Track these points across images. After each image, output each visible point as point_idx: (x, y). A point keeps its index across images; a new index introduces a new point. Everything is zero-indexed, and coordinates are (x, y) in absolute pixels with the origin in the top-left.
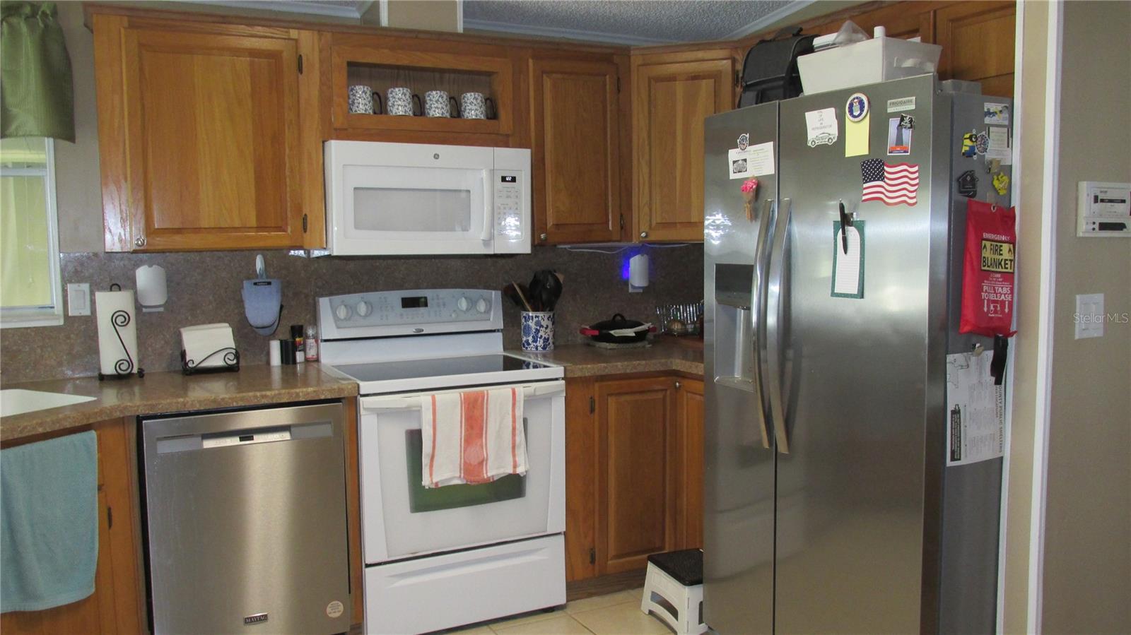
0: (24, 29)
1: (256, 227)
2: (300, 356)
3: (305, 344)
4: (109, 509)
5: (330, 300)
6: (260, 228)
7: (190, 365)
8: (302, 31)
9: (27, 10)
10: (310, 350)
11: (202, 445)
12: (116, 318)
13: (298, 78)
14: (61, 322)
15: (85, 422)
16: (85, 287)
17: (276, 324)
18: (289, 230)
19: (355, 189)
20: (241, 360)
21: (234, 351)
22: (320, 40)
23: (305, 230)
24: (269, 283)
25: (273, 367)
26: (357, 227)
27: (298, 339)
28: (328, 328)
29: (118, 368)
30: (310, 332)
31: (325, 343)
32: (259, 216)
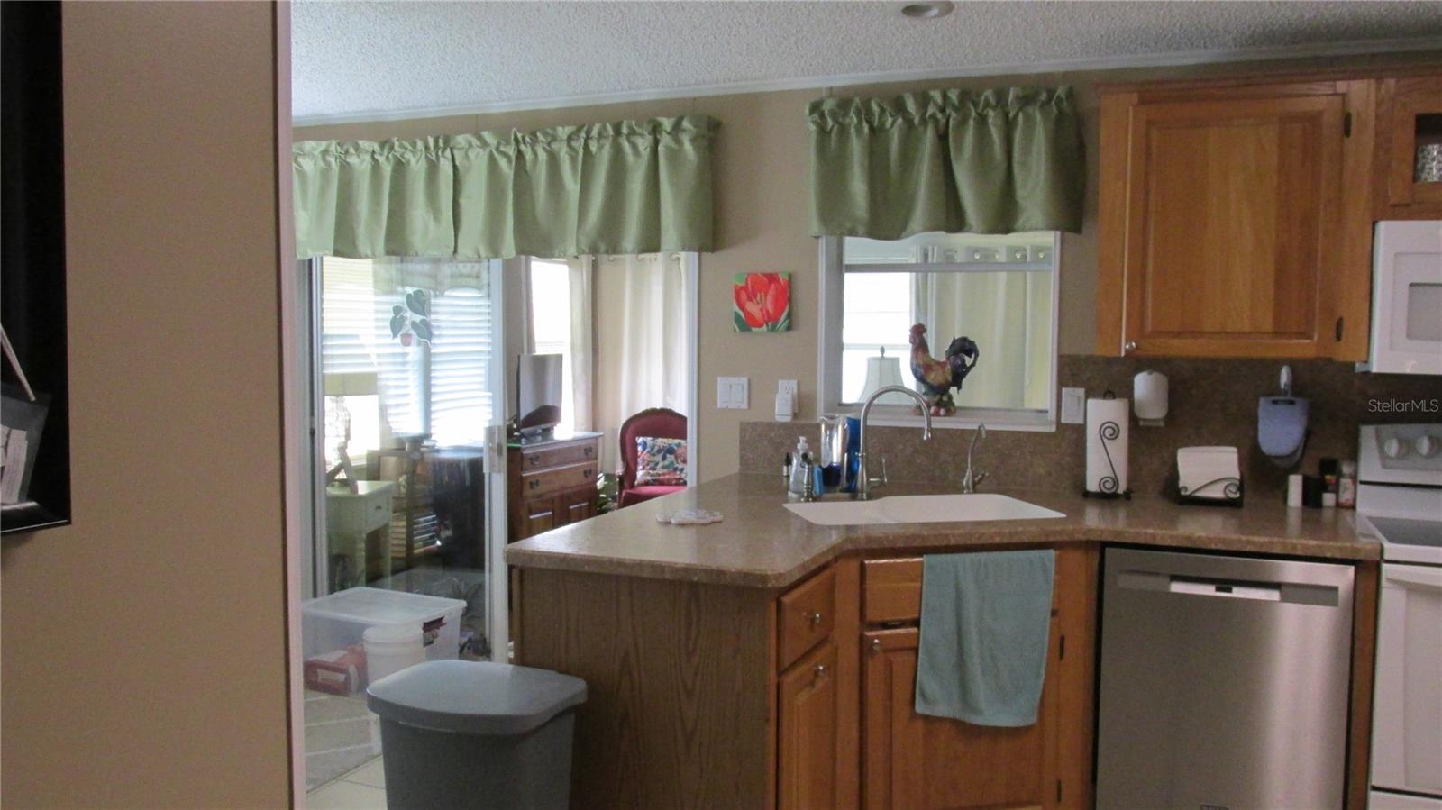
0: (1038, 117)
1: (1273, 333)
2: (1328, 499)
3: (1337, 484)
4: (1062, 639)
5: (1377, 430)
6: (1277, 334)
7: (1183, 493)
8: (1352, 82)
9: (1043, 96)
10: (1343, 492)
11: (1168, 587)
12: (1105, 429)
13: (1342, 141)
14: (1053, 429)
15: (1043, 539)
16: (1081, 392)
17: (1299, 453)
18: (1316, 338)
19: (1412, 285)
20: (1246, 493)
21: (1238, 483)
22: (1378, 89)
23: (1339, 338)
24: (1292, 403)
25: (1291, 508)
26: (1409, 336)
27: (1328, 477)
28: (1370, 466)
29: (1102, 486)
30: (1346, 469)
31: (1363, 486)
32: (1276, 319)
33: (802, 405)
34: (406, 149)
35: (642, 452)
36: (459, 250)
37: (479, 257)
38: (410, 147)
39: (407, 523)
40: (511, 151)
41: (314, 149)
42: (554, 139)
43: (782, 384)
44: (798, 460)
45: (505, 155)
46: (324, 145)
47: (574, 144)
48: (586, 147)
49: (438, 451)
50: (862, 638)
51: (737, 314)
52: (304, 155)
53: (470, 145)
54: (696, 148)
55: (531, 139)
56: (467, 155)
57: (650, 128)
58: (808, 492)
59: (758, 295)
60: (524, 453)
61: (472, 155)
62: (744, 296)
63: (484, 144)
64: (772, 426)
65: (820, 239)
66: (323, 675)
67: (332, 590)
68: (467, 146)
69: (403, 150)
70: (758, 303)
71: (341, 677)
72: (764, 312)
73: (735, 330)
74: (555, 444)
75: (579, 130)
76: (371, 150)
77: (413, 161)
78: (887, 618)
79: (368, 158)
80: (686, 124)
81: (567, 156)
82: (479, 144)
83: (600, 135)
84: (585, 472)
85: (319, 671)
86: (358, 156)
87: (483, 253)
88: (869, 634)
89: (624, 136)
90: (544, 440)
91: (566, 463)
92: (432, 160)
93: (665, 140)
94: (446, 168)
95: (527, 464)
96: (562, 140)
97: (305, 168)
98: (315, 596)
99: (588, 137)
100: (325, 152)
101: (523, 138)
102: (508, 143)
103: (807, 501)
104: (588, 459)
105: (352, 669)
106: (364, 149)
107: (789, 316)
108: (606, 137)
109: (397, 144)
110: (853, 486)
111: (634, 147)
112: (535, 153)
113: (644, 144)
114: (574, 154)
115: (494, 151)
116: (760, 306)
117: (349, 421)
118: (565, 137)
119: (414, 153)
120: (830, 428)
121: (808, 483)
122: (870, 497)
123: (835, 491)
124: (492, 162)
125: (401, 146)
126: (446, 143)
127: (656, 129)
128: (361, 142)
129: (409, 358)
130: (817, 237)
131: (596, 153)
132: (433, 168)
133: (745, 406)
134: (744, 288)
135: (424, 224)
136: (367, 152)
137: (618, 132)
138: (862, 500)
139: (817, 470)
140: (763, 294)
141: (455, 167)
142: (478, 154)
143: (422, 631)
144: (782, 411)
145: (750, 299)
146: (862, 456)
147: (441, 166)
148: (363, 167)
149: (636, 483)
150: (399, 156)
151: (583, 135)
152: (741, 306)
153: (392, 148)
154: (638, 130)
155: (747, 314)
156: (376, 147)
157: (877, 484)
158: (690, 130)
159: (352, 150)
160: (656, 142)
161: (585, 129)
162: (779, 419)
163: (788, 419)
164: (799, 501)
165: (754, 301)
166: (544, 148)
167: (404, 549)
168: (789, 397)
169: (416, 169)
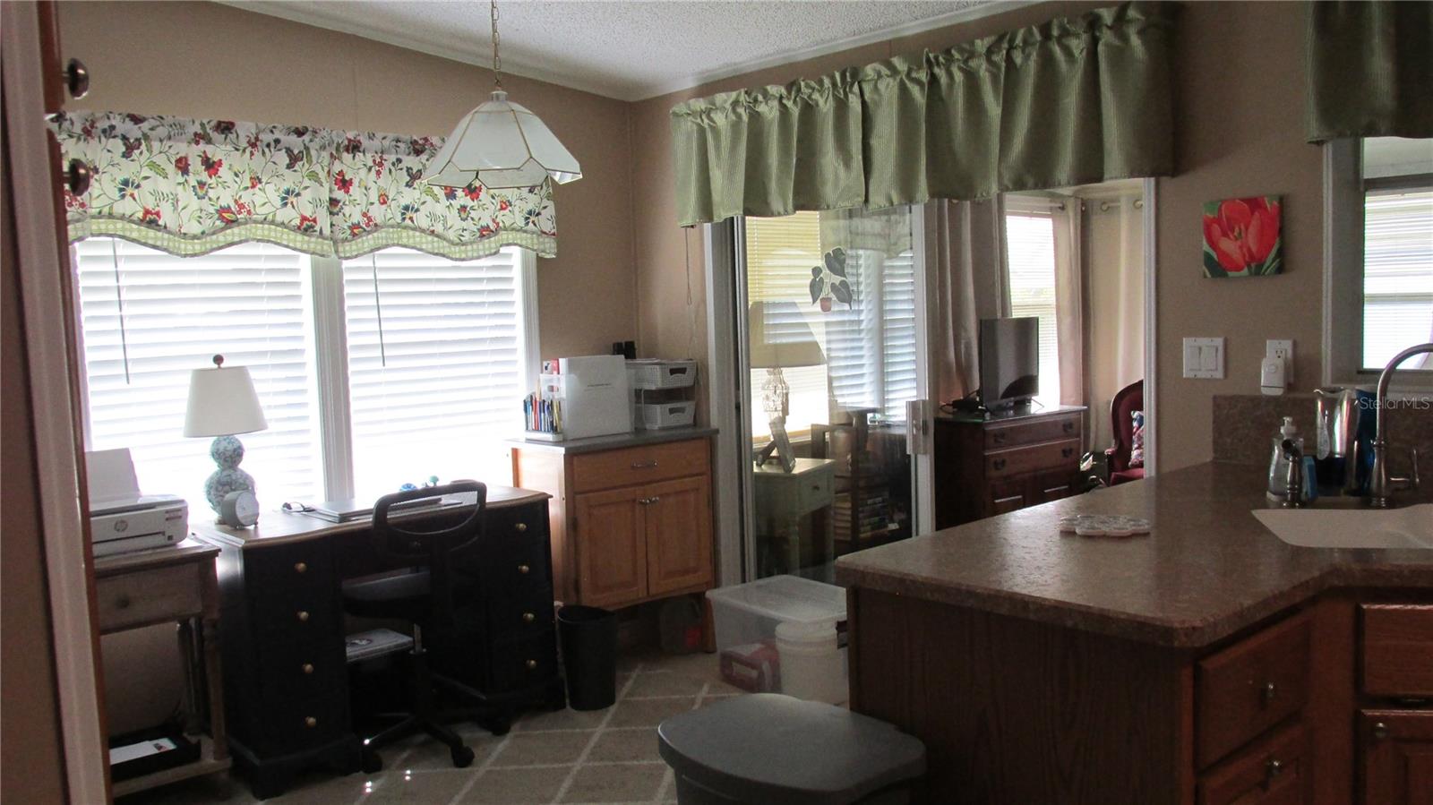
33: (1300, 373)
34: (813, 89)
35: (1138, 429)
36: (871, 199)
37: (892, 204)
38: (817, 87)
39: (853, 505)
40: (923, 76)
41: (725, 101)
42: (972, 55)
43: (1271, 345)
44: (1278, 448)
45: (918, 82)
46: (734, 95)
47: (996, 58)
48: (1009, 59)
49: (889, 426)
50: (1357, 718)
51: (1208, 257)
52: (717, 109)
53: (880, 76)
54: (1145, 43)
55: (944, 58)
56: (876, 88)
57: (1085, 25)
58: (1293, 494)
59: (1237, 230)
60: (987, 429)
61: (882, 86)
62: (1216, 229)
63: (894, 71)
64: (1258, 401)
65: (1325, 146)
66: (738, 669)
67: (759, 576)
68: (876, 77)
69: (810, 91)
70: (1236, 239)
71: (754, 674)
72: (1245, 250)
73: (1205, 277)
74: (1029, 418)
75: (1000, 39)
76: (778, 95)
77: (821, 102)
78: (1400, 692)
79: (775, 103)
80: (1132, 13)
81: (987, 74)
82: (888, 73)
83: (1025, 42)
84: (1064, 451)
85: (734, 664)
86: (767, 103)
87: (896, 200)
88: (1369, 713)
89: (1054, 39)
90: (1016, 414)
91: (1040, 441)
92: (840, 98)
93: (1106, 37)
94: (855, 103)
95: (991, 441)
96: (980, 55)
97: (718, 124)
98: (744, 581)
99: (1011, 48)
100: (735, 103)
101: (936, 58)
102: (920, 68)
103: (1292, 506)
104: (1068, 436)
105: (766, 666)
106: (773, 95)
107: (1281, 253)
108: (1033, 44)
109: (803, 84)
110: (1366, 485)
111: (1068, 52)
112: (950, 75)
113: (1078, 45)
114: (995, 70)
115: (904, 77)
116: (1239, 243)
117: (787, 394)
118: (984, 50)
119: (821, 92)
120: (1331, 405)
121: (1293, 482)
122: (1392, 504)
123: (1338, 494)
124: (903, 90)
125: (808, 86)
126: (855, 75)
127: (1093, 24)
128: (769, 88)
129: (863, 326)
130: (1319, 143)
131: (1021, 66)
132: (841, 107)
133: (1219, 374)
134: (1218, 221)
135: (836, 173)
136: (776, 97)
137: (1046, 35)
138: (1379, 507)
139: (1308, 462)
140: (1243, 227)
141: (864, 103)
142: (888, 85)
143: (835, 631)
144: (1270, 378)
145: (1225, 234)
146: (1379, 446)
147: (851, 105)
148: (771, 116)
149: (1130, 463)
150: (806, 97)
151: (1005, 45)
152: (1212, 244)
153: (799, 90)
154: (1072, 28)
155: (1222, 254)
156: (783, 91)
157: (1402, 486)
158: (1138, 19)
159: (760, 98)
160: (1094, 42)
161: (1008, 37)
162: (1265, 391)
163: (1279, 392)
164: (1280, 506)
165: (1231, 236)
166: (960, 69)
167: (849, 532)
168: (1280, 362)
169: (825, 110)
